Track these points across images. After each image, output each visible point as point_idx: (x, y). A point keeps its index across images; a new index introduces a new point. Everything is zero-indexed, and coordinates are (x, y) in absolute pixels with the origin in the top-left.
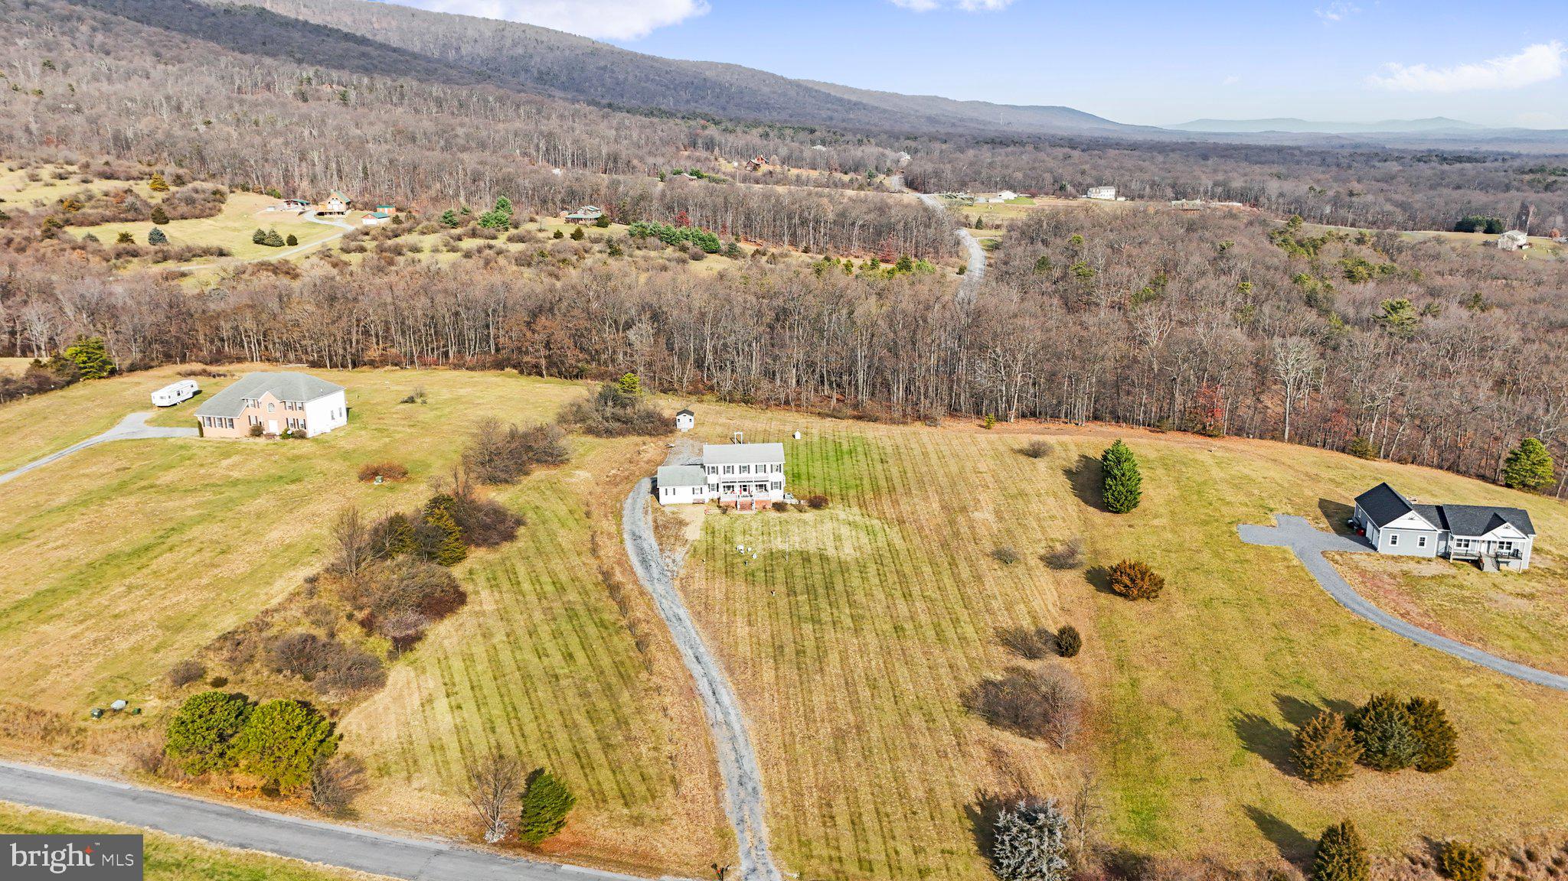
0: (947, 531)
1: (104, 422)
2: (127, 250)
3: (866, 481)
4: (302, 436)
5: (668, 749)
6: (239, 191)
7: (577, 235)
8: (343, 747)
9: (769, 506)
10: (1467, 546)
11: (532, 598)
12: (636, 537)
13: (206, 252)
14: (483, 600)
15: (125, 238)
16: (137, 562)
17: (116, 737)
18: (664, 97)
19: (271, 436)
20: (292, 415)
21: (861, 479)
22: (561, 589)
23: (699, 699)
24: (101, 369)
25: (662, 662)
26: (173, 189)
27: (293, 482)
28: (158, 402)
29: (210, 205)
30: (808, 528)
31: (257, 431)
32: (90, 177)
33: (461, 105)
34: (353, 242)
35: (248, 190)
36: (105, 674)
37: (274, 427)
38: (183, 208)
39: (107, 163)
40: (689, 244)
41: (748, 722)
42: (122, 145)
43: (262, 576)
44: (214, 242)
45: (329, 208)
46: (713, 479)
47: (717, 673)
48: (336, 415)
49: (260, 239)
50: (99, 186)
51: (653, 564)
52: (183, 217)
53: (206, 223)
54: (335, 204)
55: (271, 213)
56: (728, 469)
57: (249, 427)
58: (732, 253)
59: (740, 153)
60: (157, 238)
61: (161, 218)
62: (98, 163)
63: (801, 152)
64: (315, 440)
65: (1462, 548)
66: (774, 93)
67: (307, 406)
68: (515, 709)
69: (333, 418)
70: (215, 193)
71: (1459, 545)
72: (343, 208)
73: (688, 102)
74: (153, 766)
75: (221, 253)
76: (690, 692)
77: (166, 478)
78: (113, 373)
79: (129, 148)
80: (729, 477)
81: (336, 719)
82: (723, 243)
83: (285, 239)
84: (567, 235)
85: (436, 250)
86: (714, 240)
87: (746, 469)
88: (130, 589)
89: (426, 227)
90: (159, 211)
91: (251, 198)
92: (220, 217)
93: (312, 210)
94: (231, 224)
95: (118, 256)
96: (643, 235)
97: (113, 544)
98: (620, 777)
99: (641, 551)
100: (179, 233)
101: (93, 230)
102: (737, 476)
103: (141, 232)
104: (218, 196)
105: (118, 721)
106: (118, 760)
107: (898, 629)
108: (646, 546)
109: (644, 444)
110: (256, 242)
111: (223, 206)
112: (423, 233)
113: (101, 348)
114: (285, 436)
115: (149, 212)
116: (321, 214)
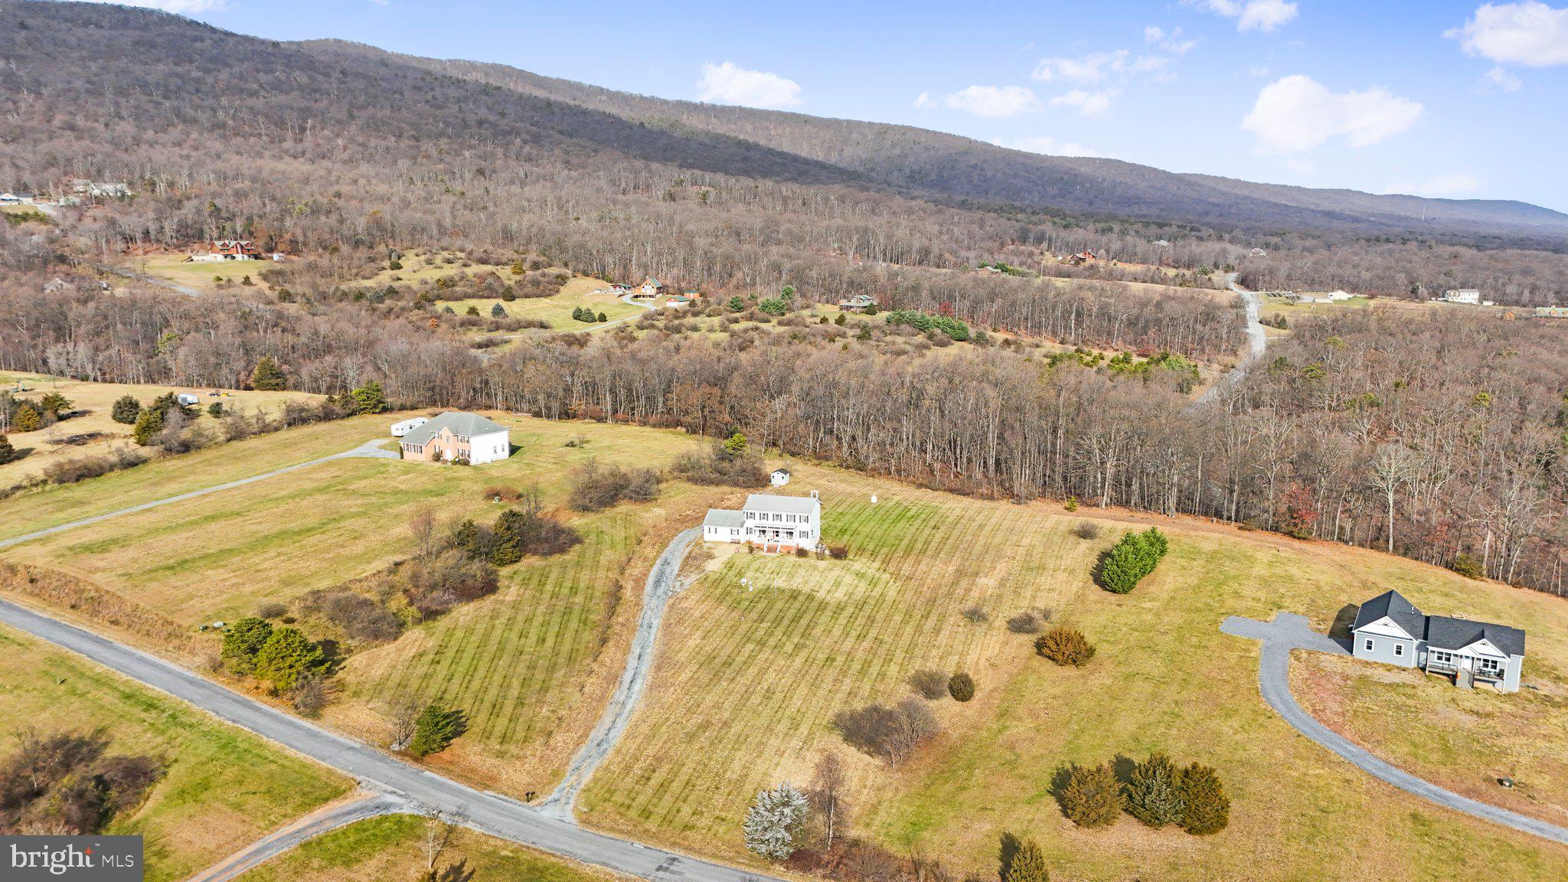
0: (944, 590)
1: (352, 444)
2: (473, 320)
3: (905, 542)
4: (466, 463)
5: (563, 712)
6: (580, 275)
7: (841, 321)
8: (341, 675)
9: (793, 552)
10: (1448, 660)
11: (547, 596)
12: (666, 563)
13: (529, 325)
14: (510, 592)
15: (473, 311)
16: (296, 538)
17: (207, 645)
18: (1030, 193)
19: (446, 461)
20: (462, 446)
21: (901, 540)
22: (574, 591)
23: (617, 683)
24: (375, 406)
25: (610, 652)
26: (529, 273)
27: (437, 495)
28: (395, 433)
29: (551, 287)
30: (816, 573)
31: (437, 457)
32: (470, 263)
33: (804, 204)
34: (647, 322)
35: (588, 275)
36: (224, 606)
37: (449, 455)
38: (529, 289)
39: (485, 251)
40: (938, 331)
41: (641, 706)
42: (508, 236)
43: (365, 558)
44: (544, 317)
45: (643, 291)
46: (750, 523)
47: (646, 668)
48: (499, 450)
49: (578, 316)
50: (475, 269)
51: (663, 584)
52: (527, 296)
53: (544, 302)
54: (648, 290)
55: (598, 295)
56: (765, 516)
57: (433, 452)
58: (981, 340)
59: (1071, 248)
60: (498, 311)
61: (510, 297)
62: (479, 252)
63: (1135, 246)
64: (475, 468)
65: (1443, 661)
66: (1152, 187)
67: (472, 440)
68: (475, 669)
69: (495, 452)
70: (558, 277)
71: (1440, 658)
72: (654, 292)
73: (1054, 197)
74: (216, 667)
75: (543, 326)
76: (614, 679)
77: (358, 485)
78: (385, 410)
79: (512, 240)
80: (764, 522)
81: (347, 656)
82: (972, 332)
83: (597, 316)
84: (832, 321)
85: (711, 330)
86: (963, 329)
87: (779, 517)
88: (279, 554)
89: (714, 311)
90: (509, 288)
91: (591, 282)
92: (557, 297)
93: (630, 294)
94: (562, 303)
95: (462, 324)
96: (898, 323)
97: (291, 525)
98: (512, 725)
99: (662, 573)
100: (516, 309)
101: (451, 304)
102: (769, 523)
103: (486, 307)
104: (562, 280)
105: (213, 636)
106: (201, 660)
107: (830, 659)
108: (668, 570)
109: (732, 493)
110: (575, 318)
111: (562, 288)
112: (709, 316)
113: (378, 390)
114: (454, 463)
115: (501, 290)
116: (637, 297)
